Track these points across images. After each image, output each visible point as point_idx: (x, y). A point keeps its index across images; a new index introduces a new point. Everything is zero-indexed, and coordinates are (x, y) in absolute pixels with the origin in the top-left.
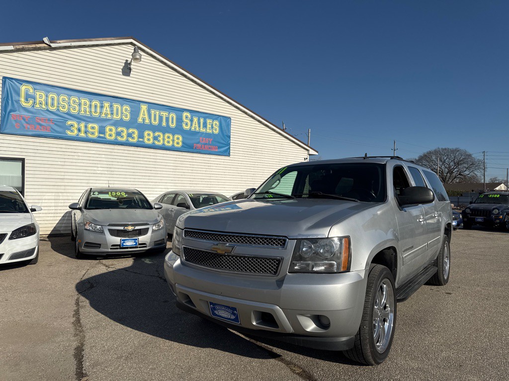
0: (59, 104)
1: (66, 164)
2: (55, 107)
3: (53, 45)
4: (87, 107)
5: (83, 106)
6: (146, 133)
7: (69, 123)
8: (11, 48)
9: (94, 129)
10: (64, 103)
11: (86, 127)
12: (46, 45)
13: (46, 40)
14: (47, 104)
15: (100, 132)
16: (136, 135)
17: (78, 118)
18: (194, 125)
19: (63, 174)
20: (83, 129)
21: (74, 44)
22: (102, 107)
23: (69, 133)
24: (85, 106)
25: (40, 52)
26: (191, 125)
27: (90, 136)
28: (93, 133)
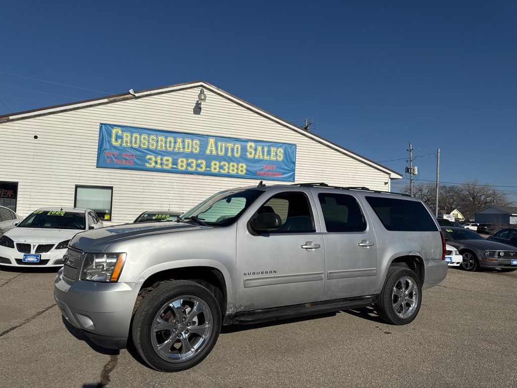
0: (140, 142)
1: (145, 191)
2: (138, 145)
3: (137, 95)
4: (163, 143)
5: (160, 143)
6: (213, 163)
7: (149, 157)
8: (106, 100)
9: (168, 161)
10: (144, 141)
11: (162, 160)
12: (132, 96)
13: (131, 91)
14: (131, 142)
15: (173, 164)
16: (204, 165)
17: (156, 153)
18: (258, 154)
19: (142, 199)
20: (159, 161)
21: (153, 92)
22: (175, 142)
23: (148, 165)
24: (161, 143)
25: (128, 101)
26: (255, 154)
27: (165, 167)
28: (167, 165)
